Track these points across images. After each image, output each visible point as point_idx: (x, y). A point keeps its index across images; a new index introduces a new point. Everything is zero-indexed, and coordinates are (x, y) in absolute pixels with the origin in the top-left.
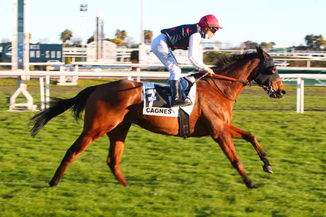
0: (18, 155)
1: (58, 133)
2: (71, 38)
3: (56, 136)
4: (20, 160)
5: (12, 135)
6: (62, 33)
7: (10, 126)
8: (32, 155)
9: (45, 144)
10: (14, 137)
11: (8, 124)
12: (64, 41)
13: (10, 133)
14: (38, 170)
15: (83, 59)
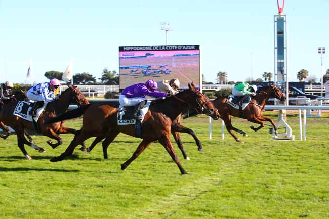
12: (301, 79)
15: (322, 95)
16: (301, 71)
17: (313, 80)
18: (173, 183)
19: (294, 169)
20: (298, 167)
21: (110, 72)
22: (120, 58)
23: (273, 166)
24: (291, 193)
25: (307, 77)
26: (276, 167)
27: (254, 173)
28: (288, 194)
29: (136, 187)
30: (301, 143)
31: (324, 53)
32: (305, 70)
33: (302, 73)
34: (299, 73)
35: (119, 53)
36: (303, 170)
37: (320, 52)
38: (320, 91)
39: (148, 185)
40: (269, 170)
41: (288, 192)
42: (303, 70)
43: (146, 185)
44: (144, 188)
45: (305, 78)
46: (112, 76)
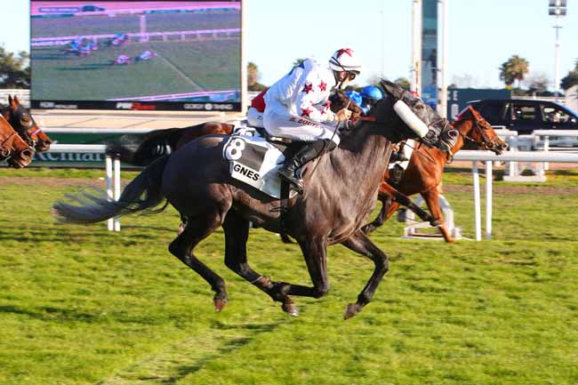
0: (437, 338)
1: (519, 290)
2: (526, 76)
3: (516, 298)
4: (443, 349)
5: (417, 293)
6: (505, 65)
7: (412, 273)
8: (469, 340)
9: (494, 314)
10: (423, 296)
11: (407, 268)
12: (510, 82)
13: (413, 287)
14: (486, 373)
16: (510, 61)
17: (541, 85)
18: (118, 347)
19: (437, 313)
20: (449, 308)
21: (12, 54)
22: (32, 17)
23: (387, 306)
24: (413, 374)
26: (394, 306)
27: (333, 322)
28: (404, 376)
29: (20, 356)
30: (473, 247)
31: (563, 13)
32: (521, 57)
33: (512, 66)
35: (31, 5)
36: (460, 317)
37: (552, 13)
39: (51, 351)
40: (374, 315)
41: (407, 374)
42: (517, 57)
43: (46, 351)
44: (41, 359)
45: (521, 78)
46: (18, 65)
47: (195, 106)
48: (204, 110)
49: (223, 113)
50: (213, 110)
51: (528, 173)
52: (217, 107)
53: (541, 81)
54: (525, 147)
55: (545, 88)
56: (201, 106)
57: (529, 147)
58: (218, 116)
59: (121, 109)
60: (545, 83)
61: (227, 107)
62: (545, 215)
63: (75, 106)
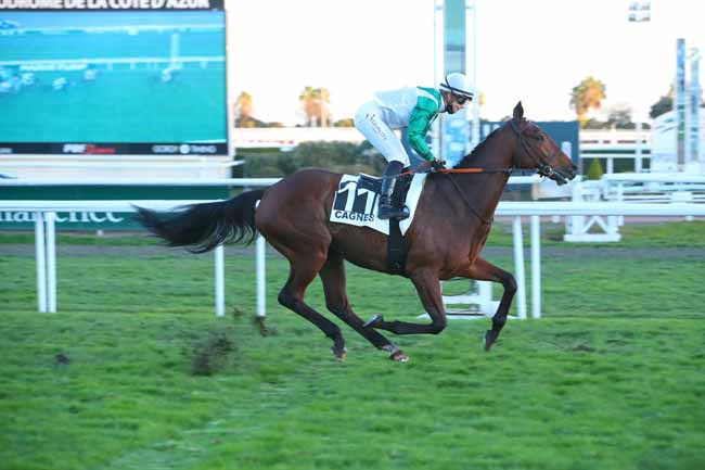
1: (568, 384)
3: (563, 393)
12: (582, 111)
15: (639, 165)
16: (583, 84)
17: (622, 114)
25: (602, 101)
31: (647, 19)
32: (596, 79)
33: (587, 89)
34: (575, 89)
37: (632, 19)
38: (633, 152)
42: (590, 79)
45: (598, 104)
47: (167, 149)
48: (178, 153)
49: (204, 158)
50: (191, 153)
51: (595, 229)
52: (196, 149)
53: (624, 109)
54: (591, 196)
55: (628, 118)
56: (175, 149)
57: (598, 196)
58: (198, 161)
59: (70, 153)
60: (628, 111)
61: (209, 149)
62: (615, 285)
63: (9, 150)
